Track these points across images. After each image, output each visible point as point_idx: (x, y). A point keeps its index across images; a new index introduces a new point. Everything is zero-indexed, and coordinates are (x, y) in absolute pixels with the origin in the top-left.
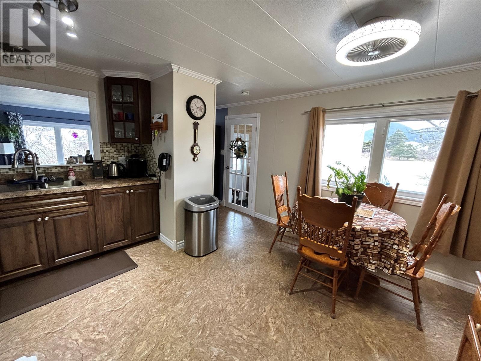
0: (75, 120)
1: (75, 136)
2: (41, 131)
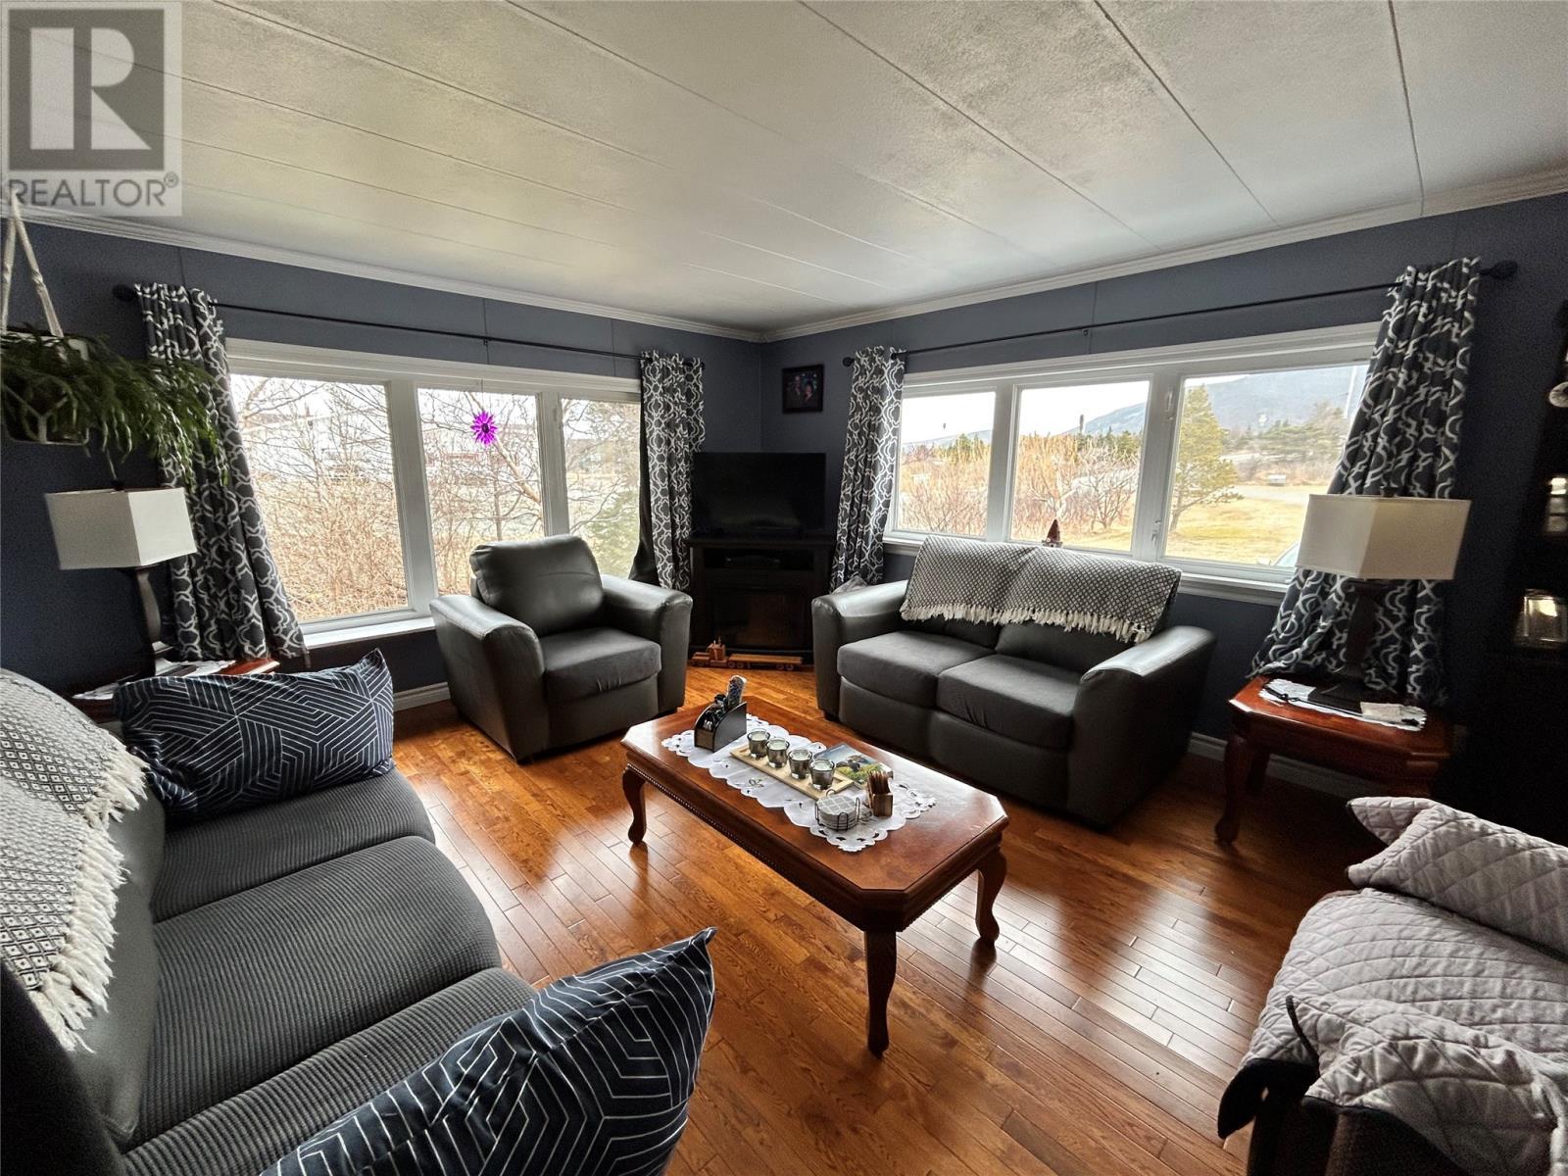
0: (487, 339)
1: (484, 428)
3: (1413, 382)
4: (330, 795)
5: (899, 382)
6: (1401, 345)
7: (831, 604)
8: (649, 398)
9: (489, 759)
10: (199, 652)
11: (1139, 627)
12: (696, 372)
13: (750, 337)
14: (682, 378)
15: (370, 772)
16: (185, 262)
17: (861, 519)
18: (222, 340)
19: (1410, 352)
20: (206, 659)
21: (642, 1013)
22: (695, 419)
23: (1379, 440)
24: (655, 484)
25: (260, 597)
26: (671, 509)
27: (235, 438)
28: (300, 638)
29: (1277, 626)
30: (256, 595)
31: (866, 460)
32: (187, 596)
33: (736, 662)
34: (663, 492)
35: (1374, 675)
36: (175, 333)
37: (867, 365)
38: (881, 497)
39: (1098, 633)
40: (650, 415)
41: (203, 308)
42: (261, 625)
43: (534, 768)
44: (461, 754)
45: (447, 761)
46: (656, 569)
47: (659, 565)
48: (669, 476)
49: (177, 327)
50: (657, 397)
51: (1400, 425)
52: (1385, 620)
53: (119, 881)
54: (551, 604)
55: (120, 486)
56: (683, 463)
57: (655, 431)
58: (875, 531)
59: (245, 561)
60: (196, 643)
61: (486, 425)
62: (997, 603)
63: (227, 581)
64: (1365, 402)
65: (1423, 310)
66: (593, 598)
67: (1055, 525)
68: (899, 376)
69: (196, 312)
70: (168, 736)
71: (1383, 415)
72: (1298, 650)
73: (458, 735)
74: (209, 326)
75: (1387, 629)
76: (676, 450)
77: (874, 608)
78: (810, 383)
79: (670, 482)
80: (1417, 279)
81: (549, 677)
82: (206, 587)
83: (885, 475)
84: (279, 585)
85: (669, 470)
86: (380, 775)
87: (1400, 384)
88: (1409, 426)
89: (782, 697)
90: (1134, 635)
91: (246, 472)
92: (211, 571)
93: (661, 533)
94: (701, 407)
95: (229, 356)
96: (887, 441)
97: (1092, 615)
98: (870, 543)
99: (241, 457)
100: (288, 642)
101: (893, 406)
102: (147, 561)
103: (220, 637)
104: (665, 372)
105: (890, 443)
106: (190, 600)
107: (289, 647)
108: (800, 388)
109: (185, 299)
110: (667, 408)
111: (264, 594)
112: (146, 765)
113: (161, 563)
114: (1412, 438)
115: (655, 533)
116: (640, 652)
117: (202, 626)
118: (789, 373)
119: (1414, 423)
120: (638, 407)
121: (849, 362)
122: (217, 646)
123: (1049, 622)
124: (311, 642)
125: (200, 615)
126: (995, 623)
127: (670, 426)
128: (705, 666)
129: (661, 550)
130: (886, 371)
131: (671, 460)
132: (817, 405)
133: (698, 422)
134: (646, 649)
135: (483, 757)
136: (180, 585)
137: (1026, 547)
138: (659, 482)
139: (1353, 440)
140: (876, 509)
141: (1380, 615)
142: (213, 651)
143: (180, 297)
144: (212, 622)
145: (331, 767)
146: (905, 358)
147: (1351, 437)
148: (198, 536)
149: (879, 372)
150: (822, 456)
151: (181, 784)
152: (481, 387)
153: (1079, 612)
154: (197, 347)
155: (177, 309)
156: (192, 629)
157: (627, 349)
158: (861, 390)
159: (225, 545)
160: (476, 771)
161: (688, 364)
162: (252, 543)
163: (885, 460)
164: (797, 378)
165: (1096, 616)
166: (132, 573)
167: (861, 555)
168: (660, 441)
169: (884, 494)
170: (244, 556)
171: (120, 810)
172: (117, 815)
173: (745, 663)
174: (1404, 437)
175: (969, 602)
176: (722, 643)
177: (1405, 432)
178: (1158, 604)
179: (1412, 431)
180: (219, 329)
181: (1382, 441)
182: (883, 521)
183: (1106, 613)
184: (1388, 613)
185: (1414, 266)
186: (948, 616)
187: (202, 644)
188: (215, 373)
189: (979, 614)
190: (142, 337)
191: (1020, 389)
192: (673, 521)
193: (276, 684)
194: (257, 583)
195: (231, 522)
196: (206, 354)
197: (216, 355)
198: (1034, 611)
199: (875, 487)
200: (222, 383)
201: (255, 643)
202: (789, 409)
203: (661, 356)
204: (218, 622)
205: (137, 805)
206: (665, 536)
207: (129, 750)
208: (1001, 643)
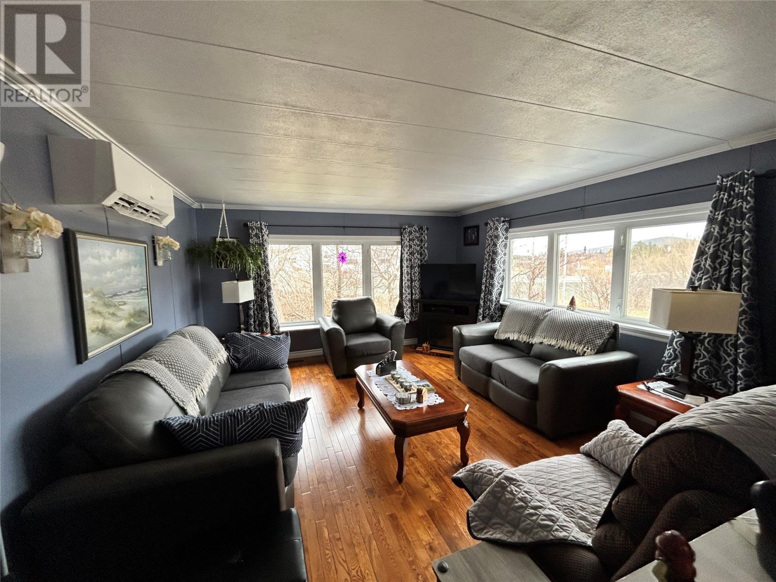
0: (344, 227)
1: (342, 258)
2: (287, 253)
3: (725, 232)
4: (269, 371)
5: (507, 232)
6: (717, 214)
7: (460, 330)
8: (404, 243)
9: (328, 375)
10: (253, 329)
11: (588, 349)
12: (424, 232)
13: (450, 215)
14: (418, 235)
15: (280, 367)
16: (260, 214)
17: (490, 293)
18: (268, 235)
19: (720, 217)
20: (254, 332)
21: (286, 408)
22: (424, 250)
23: (708, 261)
24: (405, 277)
25: (270, 313)
26: (411, 287)
27: (268, 265)
28: (279, 327)
29: (665, 355)
30: (268, 313)
31: (491, 267)
32: (251, 312)
33: (433, 353)
34: (408, 280)
35: (719, 385)
36: (257, 235)
37: (492, 226)
38: (499, 283)
39: (569, 350)
40: (404, 250)
41: (263, 227)
42: (269, 322)
43: (340, 380)
44: (320, 373)
45: (315, 374)
46: (404, 311)
47: (405, 310)
48: (411, 274)
49: (257, 233)
50: (407, 243)
51: (719, 253)
52: (724, 354)
53: (214, 375)
54: (355, 322)
55: (238, 280)
56: (417, 268)
57: (406, 256)
58: (497, 299)
59: (267, 302)
60: (252, 327)
61: (343, 257)
62: (532, 334)
63: (262, 308)
64: (701, 242)
65: (726, 196)
66: (373, 320)
67: (573, 299)
68: (507, 230)
69: (261, 228)
70: (235, 348)
71: (709, 249)
72: (671, 367)
73: (322, 367)
74: (265, 232)
75: (726, 360)
76: (414, 263)
77: (483, 332)
78: (474, 233)
79: (411, 276)
80: (722, 181)
81: (347, 348)
82: (257, 310)
83: (501, 273)
84: (275, 310)
85: (411, 271)
86: (281, 368)
87: (716, 234)
88: (724, 254)
89: (446, 368)
90: (585, 352)
91: (269, 275)
92: (258, 305)
93: (407, 296)
94: (426, 246)
95: (269, 240)
96: (501, 258)
97: (567, 341)
98: (494, 304)
99: (269, 270)
100: (276, 329)
101: (504, 243)
102: (241, 301)
103: (259, 326)
104: (410, 233)
105: (502, 259)
106: (252, 314)
107: (276, 330)
108: (470, 235)
109: (259, 225)
110: (411, 247)
111: (271, 313)
112: (228, 354)
113: (246, 302)
114: (726, 260)
115: (404, 296)
116: (381, 342)
117: (254, 322)
118: (466, 229)
119: (727, 253)
120: (400, 246)
121: (486, 224)
122: (257, 328)
123: (549, 343)
124: (282, 330)
125: (254, 318)
126: (530, 343)
127: (412, 254)
128: (421, 353)
129: (406, 304)
130: (499, 229)
131: (412, 267)
132: (476, 243)
133: (425, 252)
134: (384, 341)
135: (326, 375)
136: (250, 309)
137: (549, 308)
138: (406, 276)
139: (697, 260)
140: (496, 289)
141: (722, 353)
142: (256, 330)
143: (258, 225)
144: (257, 321)
145: (269, 363)
146: (509, 222)
147: (695, 259)
148: (255, 294)
149: (497, 229)
150: (475, 265)
151: (235, 361)
152: (342, 243)
153: (562, 340)
154: (261, 239)
155: (257, 228)
156: (252, 322)
157: (397, 225)
158: (490, 237)
159: (262, 297)
160: (322, 378)
161: (421, 228)
162: (269, 297)
163: (500, 266)
164: (469, 231)
165: (569, 342)
166: (238, 304)
167: (490, 309)
168: (407, 260)
169: (500, 282)
170: (266, 301)
171: (220, 363)
172: (219, 364)
173: (437, 353)
174: (722, 260)
175: (520, 332)
176: (429, 344)
177: (723, 257)
178: (600, 338)
179: (726, 256)
180: (267, 232)
181: (709, 262)
182: (500, 294)
183: (574, 341)
184: (725, 352)
185: (721, 175)
186: (511, 338)
187: (254, 327)
188: (264, 245)
189: (524, 338)
190: (249, 236)
191: (559, 234)
192: (411, 291)
193: (260, 338)
194: (269, 309)
195: (264, 290)
196: (263, 241)
197: (265, 241)
198: (544, 338)
199: (495, 279)
200: (266, 248)
201: (267, 328)
202: (466, 244)
203: (409, 227)
204: (258, 321)
205: (223, 362)
206: (408, 298)
207: (226, 350)
208: (532, 353)
